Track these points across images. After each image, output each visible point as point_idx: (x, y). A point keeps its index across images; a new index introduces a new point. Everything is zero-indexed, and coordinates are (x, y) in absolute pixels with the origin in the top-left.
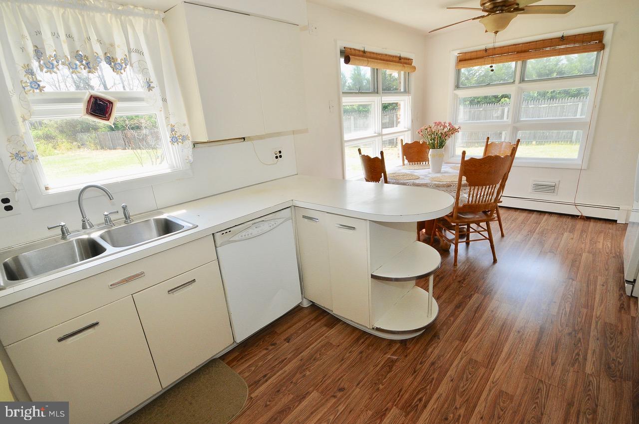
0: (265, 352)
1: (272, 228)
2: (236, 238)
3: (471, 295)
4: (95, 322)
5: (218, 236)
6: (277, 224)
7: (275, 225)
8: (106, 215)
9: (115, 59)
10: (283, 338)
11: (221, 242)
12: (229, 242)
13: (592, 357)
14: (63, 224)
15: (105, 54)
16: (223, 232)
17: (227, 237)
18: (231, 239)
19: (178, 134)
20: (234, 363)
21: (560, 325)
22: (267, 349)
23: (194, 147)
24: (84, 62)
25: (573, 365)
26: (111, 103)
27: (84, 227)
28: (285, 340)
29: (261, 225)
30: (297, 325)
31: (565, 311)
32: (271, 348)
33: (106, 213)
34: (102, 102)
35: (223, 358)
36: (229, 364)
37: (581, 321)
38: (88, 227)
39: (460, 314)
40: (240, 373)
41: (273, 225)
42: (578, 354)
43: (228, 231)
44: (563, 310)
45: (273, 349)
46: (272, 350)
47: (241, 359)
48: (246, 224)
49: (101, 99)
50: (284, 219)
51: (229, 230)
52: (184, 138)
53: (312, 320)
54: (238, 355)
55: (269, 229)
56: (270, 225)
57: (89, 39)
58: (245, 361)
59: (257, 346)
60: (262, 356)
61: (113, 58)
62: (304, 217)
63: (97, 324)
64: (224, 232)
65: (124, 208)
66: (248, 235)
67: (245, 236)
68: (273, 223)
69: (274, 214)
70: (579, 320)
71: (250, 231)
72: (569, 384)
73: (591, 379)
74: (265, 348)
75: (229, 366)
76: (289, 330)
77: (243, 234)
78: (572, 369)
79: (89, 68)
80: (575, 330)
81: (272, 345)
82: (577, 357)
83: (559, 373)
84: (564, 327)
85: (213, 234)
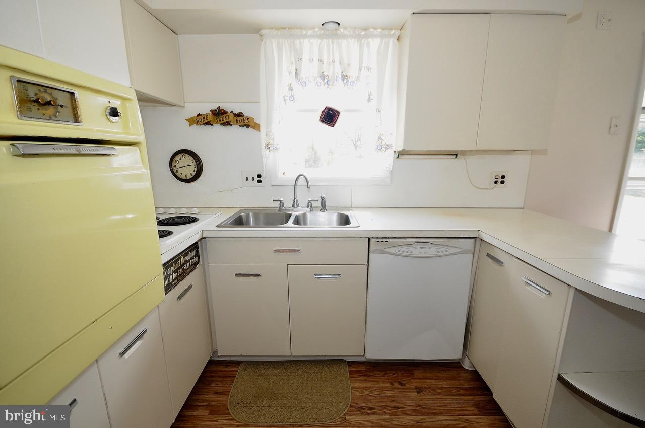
0: (388, 385)
1: (440, 254)
2: (393, 250)
4: (258, 273)
5: (373, 241)
6: (449, 252)
7: (445, 253)
8: (309, 201)
9: (348, 77)
10: (415, 385)
11: (376, 249)
12: (383, 252)
14: (282, 199)
15: (342, 72)
16: (378, 240)
17: (381, 246)
18: (386, 250)
19: (384, 143)
20: (355, 375)
22: (392, 384)
23: (398, 157)
24: (326, 80)
26: (338, 113)
27: (293, 206)
28: (416, 388)
29: (427, 247)
30: (442, 381)
32: (396, 385)
33: (310, 199)
34: (333, 112)
35: (350, 364)
36: (351, 372)
38: (296, 207)
40: (353, 388)
41: (442, 252)
43: (385, 240)
45: (398, 388)
46: (395, 388)
47: (363, 375)
48: (407, 240)
49: (332, 110)
50: (459, 250)
51: (387, 240)
52: (388, 146)
53: (462, 389)
54: (364, 370)
55: (435, 254)
56: (439, 250)
57: (333, 61)
58: (366, 380)
59: (385, 374)
60: (381, 387)
61: (347, 76)
62: (488, 255)
63: (259, 275)
64: (380, 240)
65: (322, 198)
66: (407, 252)
67: (403, 252)
68: (443, 249)
69: (447, 240)
71: (411, 249)
74: (391, 381)
75: (350, 374)
76: (428, 381)
77: (403, 249)
79: (328, 84)
81: (400, 384)
85: (369, 239)
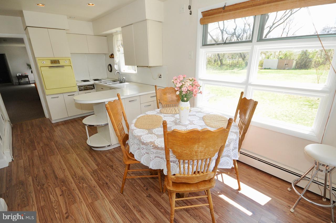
3: (98, 166)
13: (30, 183)
21: (50, 186)
25: (37, 175)
31: (52, 195)
37: (41, 195)
39: (91, 159)
42: (36, 180)
44: (54, 195)
70: (43, 196)
72: (36, 169)
73: (28, 176)
78: (37, 174)
80: (42, 188)
82: (36, 179)
83: (40, 170)
84: (48, 186)
